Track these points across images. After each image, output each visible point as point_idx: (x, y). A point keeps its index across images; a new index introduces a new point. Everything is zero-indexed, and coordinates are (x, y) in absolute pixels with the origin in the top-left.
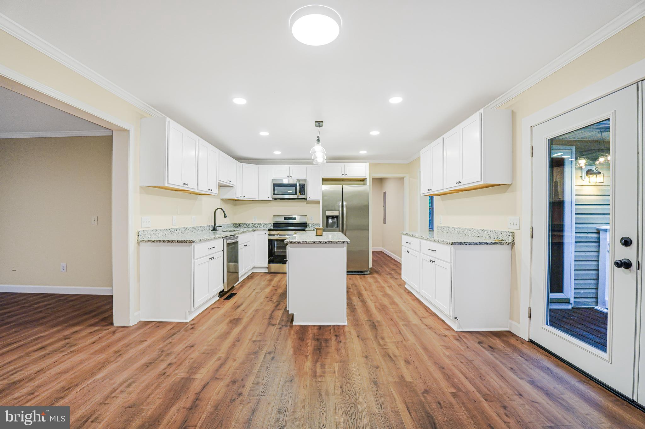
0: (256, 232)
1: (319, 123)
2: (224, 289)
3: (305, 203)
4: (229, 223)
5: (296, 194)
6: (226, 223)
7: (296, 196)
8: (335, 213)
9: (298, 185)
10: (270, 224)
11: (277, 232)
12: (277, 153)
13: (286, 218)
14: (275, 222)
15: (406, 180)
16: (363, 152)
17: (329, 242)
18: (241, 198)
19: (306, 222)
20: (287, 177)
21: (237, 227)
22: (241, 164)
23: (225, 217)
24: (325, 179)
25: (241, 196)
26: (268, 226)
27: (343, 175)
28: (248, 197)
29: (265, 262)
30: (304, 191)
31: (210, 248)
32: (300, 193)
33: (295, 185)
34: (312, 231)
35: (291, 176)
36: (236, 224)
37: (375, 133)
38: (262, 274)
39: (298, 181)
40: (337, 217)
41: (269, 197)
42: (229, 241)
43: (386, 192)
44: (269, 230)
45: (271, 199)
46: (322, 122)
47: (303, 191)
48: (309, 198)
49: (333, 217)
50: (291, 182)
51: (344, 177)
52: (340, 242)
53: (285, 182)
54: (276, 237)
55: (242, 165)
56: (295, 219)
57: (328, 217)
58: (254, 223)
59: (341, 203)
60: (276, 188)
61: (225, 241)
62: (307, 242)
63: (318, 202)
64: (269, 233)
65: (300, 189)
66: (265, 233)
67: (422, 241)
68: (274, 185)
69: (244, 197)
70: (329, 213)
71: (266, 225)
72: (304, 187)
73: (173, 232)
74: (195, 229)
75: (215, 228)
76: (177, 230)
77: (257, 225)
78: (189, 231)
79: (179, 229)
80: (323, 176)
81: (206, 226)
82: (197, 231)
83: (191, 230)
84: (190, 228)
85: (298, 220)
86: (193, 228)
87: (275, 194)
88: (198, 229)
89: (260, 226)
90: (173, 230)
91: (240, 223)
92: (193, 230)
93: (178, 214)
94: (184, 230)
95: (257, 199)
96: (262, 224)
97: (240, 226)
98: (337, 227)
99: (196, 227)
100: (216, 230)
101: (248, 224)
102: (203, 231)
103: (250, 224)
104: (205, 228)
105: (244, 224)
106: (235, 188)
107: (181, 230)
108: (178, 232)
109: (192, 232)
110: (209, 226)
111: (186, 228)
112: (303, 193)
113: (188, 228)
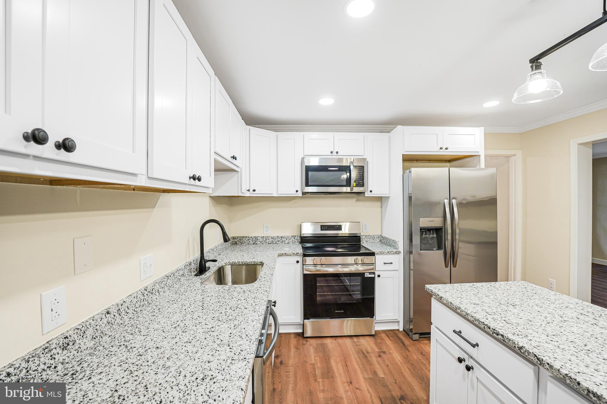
3: (363, 200)
5: (349, 185)
7: (348, 189)
8: (436, 222)
9: (353, 168)
13: (323, 227)
18: (247, 194)
19: (359, 233)
20: (330, 154)
21: (236, 243)
22: (248, 127)
24: (407, 157)
25: (248, 191)
26: (290, 241)
27: (441, 148)
28: (262, 190)
29: (298, 316)
30: (363, 180)
32: (356, 184)
33: (347, 169)
34: (387, 254)
35: (337, 153)
36: (234, 238)
40: (439, 230)
41: (297, 191)
45: (300, 194)
47: (361, 178)
48: (371, 191)
51: (443, 153)
55: (250, 130)
56: (339, 228)
58: (267, 235)
60: (310, 173)
64: (303, 261)
65: (356, 175)
66: (298, 262)
68: (308, 169)
69: (254, 191)
70: (425, 222)
71: (287, 241)
72: (361, 172)
73: (42, 366)
74: (152, 293)
75: (204, 266)
76: (68, 344)
77: (272, 240)
78: (130, 311)
79: (81, 331)
80: (405, 151)
81: (183, 268)
82: (157, 294)
83: (139, 303)
84: (135, 300)
85: (346, 230)
86: (146, 293)
87: (309, 184)
88: (160, 290)
89: (277, 242)
90: (38, 362)
91: (242, 236)
92: (145, 300)
93: (76, 273)
94: (106, 322)
95: (275, 195)
96: (279, 239)
97: (241, 242)
98: (439, 248)
99: (153, 287)
100: (204, 270)
101: (254, 239)
102: (175, 285)
103: (258, 238)
104: (181, 273)
105: (249, 237)
106: (239, 173)
107: (90, 332)
108: (72, 351)
109: (140, 308)
110: (190, 265)
111: (113, 311)
112: (361, 183)
113: (126, 305)
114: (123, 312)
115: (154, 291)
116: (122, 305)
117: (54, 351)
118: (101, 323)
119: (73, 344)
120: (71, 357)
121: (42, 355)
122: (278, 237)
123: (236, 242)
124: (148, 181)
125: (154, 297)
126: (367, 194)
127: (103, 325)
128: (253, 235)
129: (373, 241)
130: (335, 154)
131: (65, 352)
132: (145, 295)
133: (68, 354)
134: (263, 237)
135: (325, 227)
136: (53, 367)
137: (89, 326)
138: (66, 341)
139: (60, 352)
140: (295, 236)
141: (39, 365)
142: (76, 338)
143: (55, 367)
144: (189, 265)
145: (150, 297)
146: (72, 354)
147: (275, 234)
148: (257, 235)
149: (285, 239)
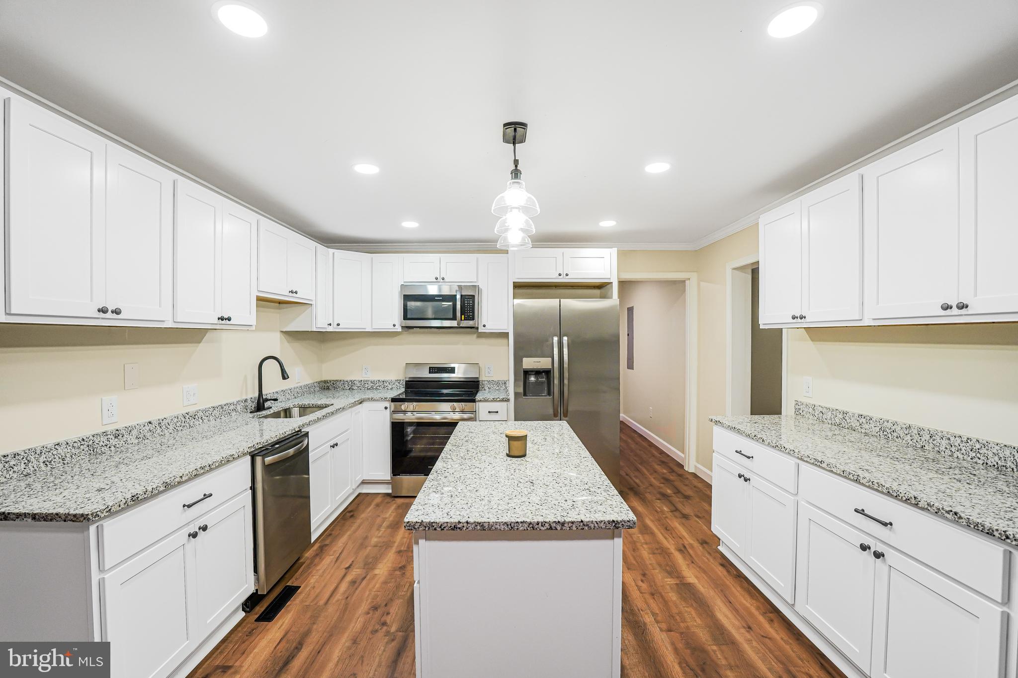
0: (365, 404)
1: (515, 130)
2: (257, 590)
3: (475, 335)
4: (308, 383)
5: (454, 318)
6: (299, 385)
7: (454, 323)
8: (543, 363)
9: (458, 297)
10: (398, 381)
11: (411, 406)
12: (410, 226)
13: (433, 370)
14: (410, 378)
15: (692, 289)
16: (608, 224)
17: (563, 524)
18: (330, 329)
19: (477, 378)
20: (435, 280)
21: (329, 389)
22: (331, 251)
23: (284, 378)
24: (517, 284)
25: (330, 325)
26: (394, 386)
27: (560, 275)
28: (349, 324)
29: (385, 472)
30: (473, 312)
31: (189, 506)
32: (463, 316)
33: (452, 298)
34: (492, 401)
35: (443, 279)
36: (326, 382)
37: (658, 168)
38: (378, 500)
39: (460, 287)
40: (548, 373)
41: (394, 325)
42: (269, 460)
43: (633, 307)
44: (394, 400)
45: (400, 330)
46: (523, 125)
47: (470, 310)
48: (484, 326)
49: (538, 373)
50: (446, 291)
51: (563, 280)
52: (602, 525)
53: (433, 290)
54: (409, 417)
55: (333, 253)
56: (452, 370)
57: (527, 373)
58: (366, 379)
59: (556, 339)
60: (410, 304)
61: (259, 460)
62: (486, 525)
63: (505, 335)
64: (395, 407)
65: (464, 306)
66: (386, 408)
67: (803, 465)
68: (407, 298)
69: (338, 325)
70: (529, 363)
71: (390, 387)
72: (471, 302)
73: (102, 443)
74: (194, 418)
75: (262, 405)
76: (119, 436)
77: (372, 385)
78: (171, 427)
79: (129, 429)
80: (516, 277)
81: (235, 403)
82: (201, 421)
83: (180, 423)
84: (176, 419)
85: (460, 374)
86: (188, 416)
87: (408, 317)
88: (203, 417)
89: (378, 388)
90: (99, 440)
91: (335, 379)
92: (186, 423)
93: (126, 389)
94: (148, 430)
95: (369, 329)
96: (381, 384)
97: (334, 387)
98: (549, 394)
99: (196, 413)
100: (262, 408)
101: (350, 383)
102: (223, 417)
103: (355, 382)
104: (232, 407)
105: (344, 381)
106: (314, 306)
107: (135, 432)
108: (121, 441)
109: (181, 428)
110: (245, 401)
111: (155, 423)
112: (471, 315)
113: (167, 421)
114: (164, 427)
115: (196, 416)
116: (163, 420)
117: (109, 436)
118: (143, 428)
119: (122, 437)
120: (121, 445)
121: (101, 436)
122: (379, 381)
123: (328, 387)
124: (173, 323)
125: (197, 423)
126: (481, 329)
127: (146, 431)
128: (349, 379)
129: (498, 388)
130: (442, 280)
131: (116, 440)
132: (187, 418)
133: (119, 442)
134: (361, 381)
135: (435, 370)
136: (108, 446)
137: (134, 428)
138: (117, 432)
139: (113, 438)
140: (400, 380)
141: (100, 441)
142: (124, 433)
143: (110, 447)
144: (243, 402)
145: (192, 421)
146: (121, 443)
147: (375, 378)
148: (353, 379)
149: (388, 383)
